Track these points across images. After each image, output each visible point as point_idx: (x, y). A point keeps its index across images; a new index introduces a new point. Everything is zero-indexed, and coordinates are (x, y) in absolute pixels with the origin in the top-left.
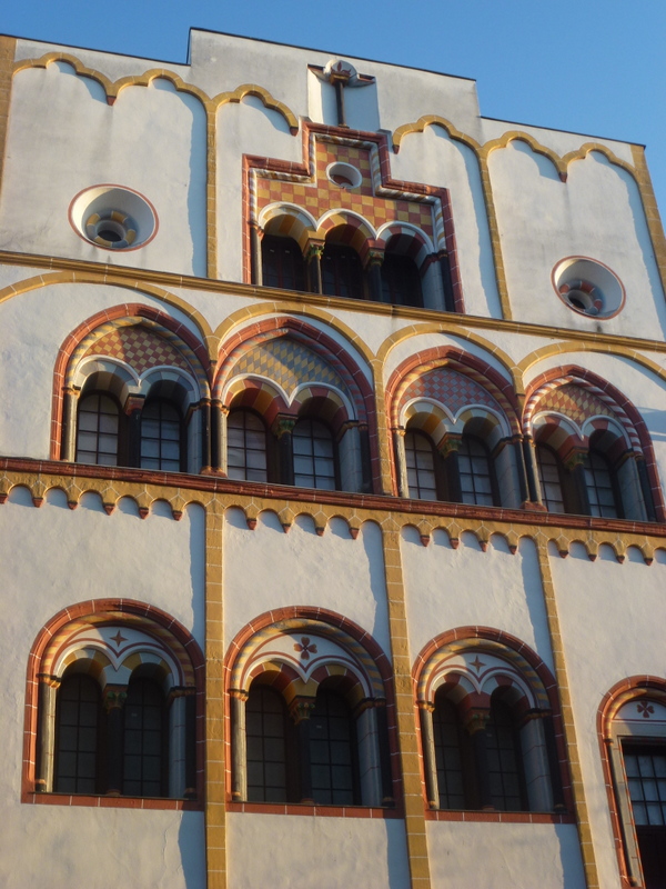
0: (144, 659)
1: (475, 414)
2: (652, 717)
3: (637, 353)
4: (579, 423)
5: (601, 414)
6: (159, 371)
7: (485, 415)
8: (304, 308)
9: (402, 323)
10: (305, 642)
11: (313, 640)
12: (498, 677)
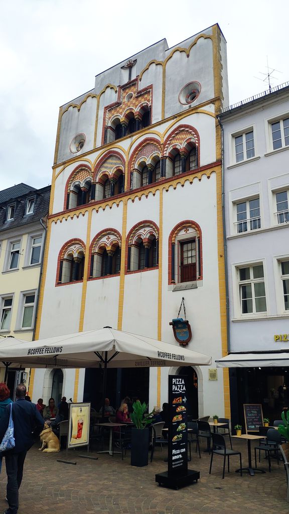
0: (80, 250)
1: (154, 156)
2: (188, 232)
3: (199, 110)
4: (181, 144)
5: (189, 136)
6: (86, 179)
7: (156, 154)
8: (112, 146)
9: (134, 138)
10: (108, 237)
11: (110, 236)
12: (150, 232)
